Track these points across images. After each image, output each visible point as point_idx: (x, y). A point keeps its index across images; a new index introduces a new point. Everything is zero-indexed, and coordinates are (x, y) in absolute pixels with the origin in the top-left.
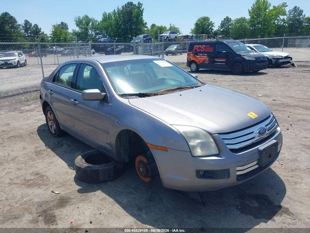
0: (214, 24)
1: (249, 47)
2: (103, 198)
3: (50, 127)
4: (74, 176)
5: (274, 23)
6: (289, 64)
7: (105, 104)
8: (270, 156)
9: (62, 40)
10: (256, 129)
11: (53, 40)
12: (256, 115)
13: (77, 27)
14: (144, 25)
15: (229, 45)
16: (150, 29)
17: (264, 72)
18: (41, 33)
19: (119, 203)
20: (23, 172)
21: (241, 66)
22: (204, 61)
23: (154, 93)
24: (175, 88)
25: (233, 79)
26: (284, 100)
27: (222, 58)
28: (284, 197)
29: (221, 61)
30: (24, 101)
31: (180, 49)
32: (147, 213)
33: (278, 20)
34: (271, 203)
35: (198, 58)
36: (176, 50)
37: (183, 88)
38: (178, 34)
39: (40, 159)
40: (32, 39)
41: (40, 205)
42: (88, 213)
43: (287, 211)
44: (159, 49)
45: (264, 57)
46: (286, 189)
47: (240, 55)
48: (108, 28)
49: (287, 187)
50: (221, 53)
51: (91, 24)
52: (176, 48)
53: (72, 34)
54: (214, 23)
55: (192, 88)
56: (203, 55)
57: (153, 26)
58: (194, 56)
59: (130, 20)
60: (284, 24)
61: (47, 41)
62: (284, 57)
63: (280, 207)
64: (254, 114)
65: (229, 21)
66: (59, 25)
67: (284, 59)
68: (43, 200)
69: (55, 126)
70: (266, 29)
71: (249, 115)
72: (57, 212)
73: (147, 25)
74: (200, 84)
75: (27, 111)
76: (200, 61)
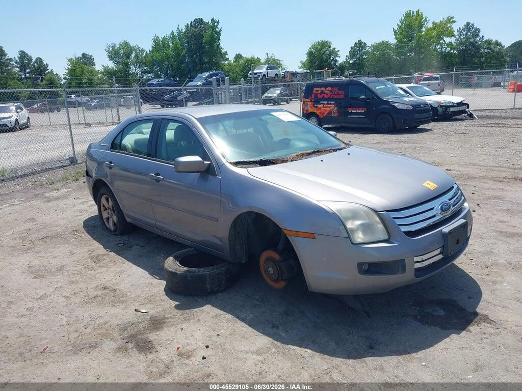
0: (338, 53)
1: (401, 88)
2: (216, 315)
3: (105, 220)
4: (163, 288)
5: (435, 50)
6: (464, 114)
7: (210, 177)
8: (458, 243)
9: (86, 83)
10: (437, 204)
11: (70, 83)
12: (435, 185)
13: (111, 62)
14: (223, 56)
15: (370, 86)
16: (232, 62)
17: (426, 128)
18: (47, 72)
19: (243, 320)
20: (82, 286)
21: (390, 118)
22: (330, 113)
23: (281, 158)
24: (310, 151)
25: (380, 140)
26: (464, 169)
27: (358, 107)
28: (479, 301)
29: (357, 112)
30: (47, 183)
31: (286, 95)
32: (286, 331)
33: (441, 44)
34: (462, 310)
35: (320, 108)
36: (280, 97)
37: (321, 151)
38: (280, 69)
39: (102, 267)
40: (33, 83)
41: (123, 328)
42: (198, 335)
43: (486, 319)
44: (253, 94)
45: (426, 105)
46: (481, 291)
47: (387, 102)
48: (163, 62)
49: (483, 288)
50: (358, 99)
51: (133, 55)
52: (280, 93)
53: (101, 73)
54: (338, 51)
55: (335, 150)
56: (328, 104)
57: (238, 57)
58: (314, 105)
59: (200, 47)
60: (452, 51)
61: (59, 85)
62: (457, 104)
63: (476, 314)
64: (432, 184)
65: (363, 48)
66: (78, 59)
67: (455, 106)
68: (125, 322)
69: (115, 218)
70: (423, 59)
71: (425, 184)
72: (152, 336)
73: (227, 57)
74: (343, 146)
75: (58, 198)
76: (324, 113)
